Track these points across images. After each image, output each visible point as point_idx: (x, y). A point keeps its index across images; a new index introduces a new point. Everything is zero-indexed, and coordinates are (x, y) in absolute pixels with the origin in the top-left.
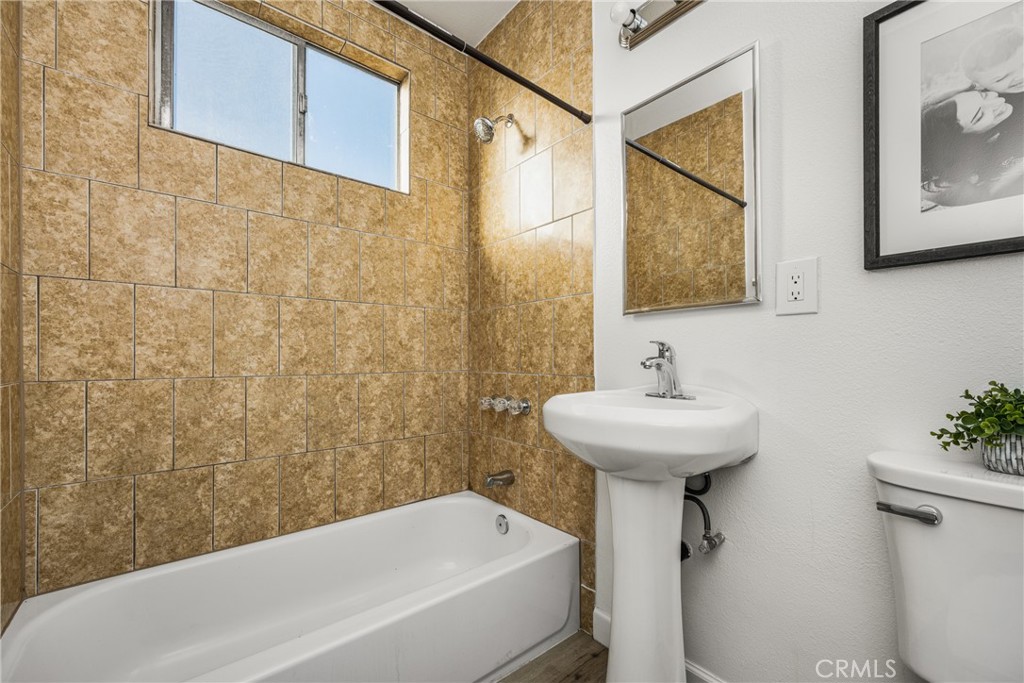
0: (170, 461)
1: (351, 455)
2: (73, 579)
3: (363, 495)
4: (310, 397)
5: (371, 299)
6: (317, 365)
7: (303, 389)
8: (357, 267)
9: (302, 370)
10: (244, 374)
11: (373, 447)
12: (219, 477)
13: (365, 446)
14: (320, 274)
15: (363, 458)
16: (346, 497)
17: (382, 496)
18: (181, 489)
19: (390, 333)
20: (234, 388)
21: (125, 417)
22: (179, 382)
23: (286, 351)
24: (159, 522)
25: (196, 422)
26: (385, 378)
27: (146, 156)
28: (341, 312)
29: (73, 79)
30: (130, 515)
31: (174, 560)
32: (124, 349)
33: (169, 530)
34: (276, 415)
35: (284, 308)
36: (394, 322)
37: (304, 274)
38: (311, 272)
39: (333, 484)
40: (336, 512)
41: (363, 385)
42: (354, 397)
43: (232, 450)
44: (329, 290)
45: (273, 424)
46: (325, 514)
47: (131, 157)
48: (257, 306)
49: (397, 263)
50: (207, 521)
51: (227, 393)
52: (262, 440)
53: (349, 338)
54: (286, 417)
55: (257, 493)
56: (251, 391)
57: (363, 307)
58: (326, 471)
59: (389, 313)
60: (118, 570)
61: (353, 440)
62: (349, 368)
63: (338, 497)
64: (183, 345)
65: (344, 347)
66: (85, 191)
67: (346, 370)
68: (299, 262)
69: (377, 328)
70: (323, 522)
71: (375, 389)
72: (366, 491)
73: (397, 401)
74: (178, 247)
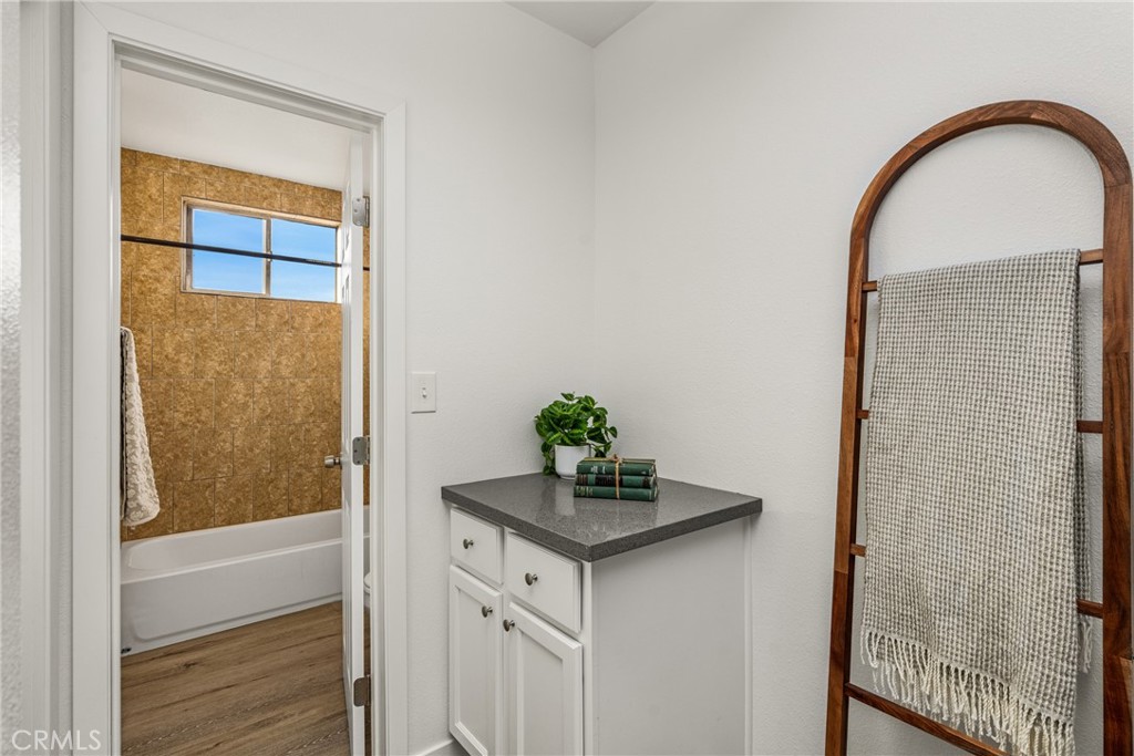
0: (191, 475)
1: (300, 475)
2: (145, 534)
3: (308, 501)
4: (273, 439)
5: (314, 375)
6: (277, 419)
7: (268, 434)
8: (303, 356)
9: (267, 422)
10: (232, 426)
11: (315, 470)
12: (218, 485)
13: (309, 469)
14: (279, 363)
15: (308, 477)
16: (296, 502)
17: (321, 502)
18: (197, 491)
19: (328, 396)
20: (226, 434)
21: (169, 451)
22: (196, 431)
23: (257, 411)
24: (185, 508)
25: (205, 453)
26: (324, 426)
27: (180, 309)
28: (293, 385)
29: (144, 276)
30: (171, 503)
31: (193, 530)
32: (168, 414)
33: (191, 513)
34: (251, 450)
35: (256, 385)
36: (330, 389)
37: (269, 364)
38: (273, 363)
39: (287, 493)
40: (290, 510)
41: (308, 431)
42: (302, 438)
43: (225, 470)
44: (285, 372)
45: (250, 455)
46: (282, 511)
47: (171, 311)
48: (239, 385)
49: (333, 350)
50: (211, 509)
51: (223, 437)
52: (243, 464)
53: (298, 401)
54: (257, 451)
55: (239, 495)
56: (236, 435)
57: (308, 381)
58: (283, 484)
59: (326, 383)
60: (165, 533)
61: (301, 465)
62: (299, 419)
63: (290, 501)
64: (198, 410)
65: (295, 407)
66: (149, 333)
67: (296, 421)
68: (266, 357)
69: (318, 394)
70: (280, 516)
71: (317, 433)
72: (309, 498)
73: (332, 441)
74: (197, 356)
